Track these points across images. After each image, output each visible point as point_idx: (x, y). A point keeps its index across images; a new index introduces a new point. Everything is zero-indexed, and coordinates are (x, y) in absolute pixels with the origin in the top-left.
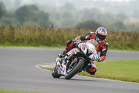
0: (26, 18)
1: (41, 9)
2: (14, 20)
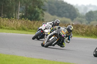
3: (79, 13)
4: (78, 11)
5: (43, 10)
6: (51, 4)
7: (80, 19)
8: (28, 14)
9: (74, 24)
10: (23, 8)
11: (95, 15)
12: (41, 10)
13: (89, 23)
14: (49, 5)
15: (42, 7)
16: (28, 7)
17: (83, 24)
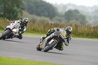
0: (71, 18)
1: (81, 13)
2: (63, 18)
3: (58, 12)
4: (57, 10)
5: (22, 9)
6: (30, 3)
7: (59, 18)
8: (6, 14)
9: (52, 23)
10: (2, 7)
11: (74, 14)
12: (20, 9)
13: (68, 22)
14: (28, 4)
15: (21, 6)
16: (7, 6)
17: (62, 23)
